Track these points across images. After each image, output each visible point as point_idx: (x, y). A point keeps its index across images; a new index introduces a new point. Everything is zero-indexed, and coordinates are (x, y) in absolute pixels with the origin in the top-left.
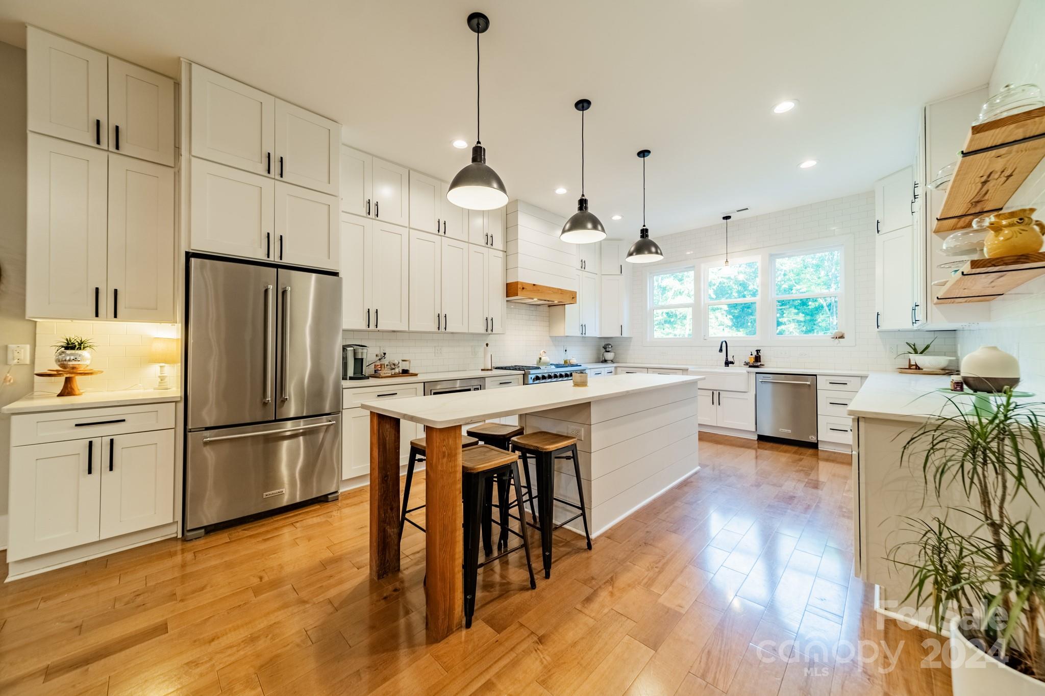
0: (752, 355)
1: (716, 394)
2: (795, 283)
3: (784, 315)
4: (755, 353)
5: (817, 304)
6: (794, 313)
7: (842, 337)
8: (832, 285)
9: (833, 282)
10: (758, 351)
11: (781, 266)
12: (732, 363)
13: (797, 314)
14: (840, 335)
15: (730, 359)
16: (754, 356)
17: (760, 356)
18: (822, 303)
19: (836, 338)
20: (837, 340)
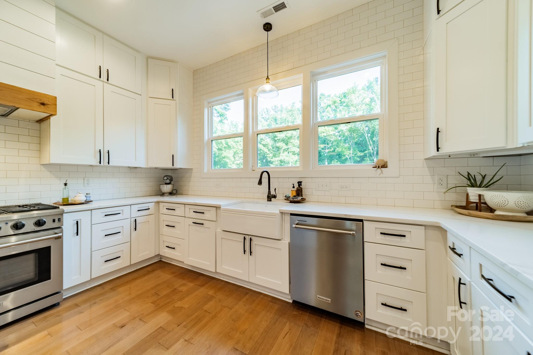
0: (294, 187)
1: (248, 238)
2: (337, 147)
3: (332, 162)
4: (296, 186)
5: (345, 157)
6: (336, 161)
7: (384, 166)
8: (351, 149)
9: (352, 147)
10: (300, 183)
11: (330, 139)
12: (275, 197)
13: (337, 162)
14: (382, 164)
15: (273, 193)
16: (295, 189)
17: (302, 189)
18: (347, 157)
19: (379, 167)
20: (379, 169)
